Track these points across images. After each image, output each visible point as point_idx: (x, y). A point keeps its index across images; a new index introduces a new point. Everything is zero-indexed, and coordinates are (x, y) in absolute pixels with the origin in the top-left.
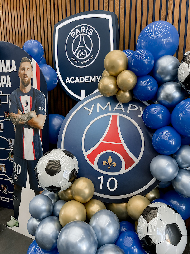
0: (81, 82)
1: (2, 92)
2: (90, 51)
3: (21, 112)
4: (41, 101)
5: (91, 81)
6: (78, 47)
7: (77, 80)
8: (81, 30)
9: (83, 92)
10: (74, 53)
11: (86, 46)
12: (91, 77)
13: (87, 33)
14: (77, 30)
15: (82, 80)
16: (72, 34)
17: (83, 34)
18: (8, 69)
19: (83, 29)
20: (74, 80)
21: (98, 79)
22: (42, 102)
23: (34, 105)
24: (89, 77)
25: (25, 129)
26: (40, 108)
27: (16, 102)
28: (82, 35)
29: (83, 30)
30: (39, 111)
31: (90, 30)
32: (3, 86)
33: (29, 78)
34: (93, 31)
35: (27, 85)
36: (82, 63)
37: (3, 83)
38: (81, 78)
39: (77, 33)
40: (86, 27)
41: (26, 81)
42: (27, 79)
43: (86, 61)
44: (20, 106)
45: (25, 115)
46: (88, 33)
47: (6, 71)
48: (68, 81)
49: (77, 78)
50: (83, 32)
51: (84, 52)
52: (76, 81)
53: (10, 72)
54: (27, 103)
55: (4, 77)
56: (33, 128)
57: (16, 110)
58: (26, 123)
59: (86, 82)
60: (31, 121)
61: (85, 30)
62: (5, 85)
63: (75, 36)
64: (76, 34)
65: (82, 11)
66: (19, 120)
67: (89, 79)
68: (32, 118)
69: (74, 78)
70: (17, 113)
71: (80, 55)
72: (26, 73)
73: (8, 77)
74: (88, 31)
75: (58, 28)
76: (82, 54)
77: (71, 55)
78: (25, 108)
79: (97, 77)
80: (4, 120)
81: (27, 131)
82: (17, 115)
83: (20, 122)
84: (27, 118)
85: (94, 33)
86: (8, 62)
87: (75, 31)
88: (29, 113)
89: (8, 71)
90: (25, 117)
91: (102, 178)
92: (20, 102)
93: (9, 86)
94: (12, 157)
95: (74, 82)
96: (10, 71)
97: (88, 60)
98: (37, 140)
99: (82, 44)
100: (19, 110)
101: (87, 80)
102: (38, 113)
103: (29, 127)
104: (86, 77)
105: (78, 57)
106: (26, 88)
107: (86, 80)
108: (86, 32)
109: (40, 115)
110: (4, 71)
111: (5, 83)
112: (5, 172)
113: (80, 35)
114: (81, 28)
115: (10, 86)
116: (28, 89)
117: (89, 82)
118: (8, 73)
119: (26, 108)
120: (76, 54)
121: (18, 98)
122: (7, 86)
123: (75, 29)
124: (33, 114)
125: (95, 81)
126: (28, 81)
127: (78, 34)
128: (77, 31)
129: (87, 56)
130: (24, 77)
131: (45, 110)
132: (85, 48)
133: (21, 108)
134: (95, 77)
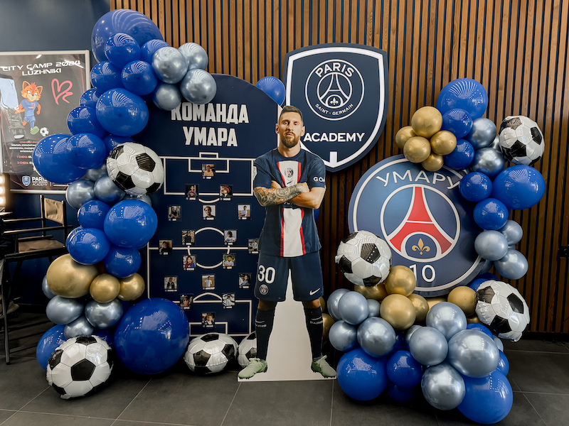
0: (331, 140)
1: (217, 154)
2: (348, 98)
3: (279, 186)
4: (317, 169)
5: (347, 140)
6: (328, 90)
7: (324, 137)
8: (334, 68)
9: (333, 155)
10: (320, 99)
11: (340, 90)
12: (348, 135)
13: (344, 73)
14: (327, 66)
15: (333, 137)
16: (318, 71)
17: (336, 73)
18: (232, 118)
19: (337, 66)
20: (320, 137)
21: (360, 138)
22: (320, 170)
23: (304, 174)
24: (344, 134)
25: (286, 211)
26: (316, 179)
27: (268, 170)
28: (335, 75)
29: (338, 68)
30: (315, 182)
31: (349, 69)
32: (220, 144)
33: (297, 136)
34: (353, 71)
35: (293, 146)
36: (334, 113)
37: (221, 140)
38: (331, 134)
39: (326, 70)
40: (342, 64)
41: (292, 140)
42: (293, 137)
43: (340, 112)
44: (278, 176)
45: (287, 190)
46: (346, 72)
47: (229, 121)
48: (308, 139)
49: (324, 135)
50: (336, 71)
51: (337, 99)
52: (322, 139)
53: (236, 123)
54: (292, 172)
55: (225, 130)
56: (301, 208)
57: (267, 183)
58: (288, 201)
59: (339, 140)
60: (298, 197)
61: (341, 69)
62: (225, 143)
63: (323, 74)
64: (325, 72)
65: (330, 40)
66: (274, 198)
67: (345, 137)
68: (300, 193)
69: (319, 135)
70: (270, 186)
71: (331, 102)
72: (291, 129)
73: (232, 131)
74: (346, 70)
75: (292, 59)
76: (334, 101)
77: (314, 101)
78: (286, 180)
79: (358, 134)
80: (218, 199)
81: (290, 214)
82: (270, 191)
83: (276, 200)
84: (291, 194)
85: (355, 74)
86: (234, 107)
87: (323, 67)
88: (295, 186)
89: (232, 121)
90: (288, 192)
91: (414, 266)
92: (277, 171)
93: (232, 145)
94: (229, 261)
95: (319, 140)
96: (236, 121)
97: (344, 111)
98: (309, 224)
99: (335, 87)
100: (275, 182)
101: (342, 137)
102: (311, 185)
103: (295, 207)
104: (339, 134)
105: (327, 105)
106: (290, 149)
107: (339, 137)
108: (343, 71)
109: (315, 189)
110: (224, 120)
111: (225, 139)
112: (214, 288)
113: (333, 73)
114: (334, 64)
115: (236, 145)
116: (294, 151)
117: (344, 140)
118: (232, 125)
119: (290, 179)
120: (324, 100)
121: (273, 164)
122: (229, 145)
123: (324, 65)
124: (304, 187)
125: (354, 140)
126: (294, 140)
127: (329, 72)
128: (327, 68)
129: (342, 104)
130: (287, 134)
131: (324, 180)
132: (339, 93)
133: (279, 180)
134: (354, 135)
